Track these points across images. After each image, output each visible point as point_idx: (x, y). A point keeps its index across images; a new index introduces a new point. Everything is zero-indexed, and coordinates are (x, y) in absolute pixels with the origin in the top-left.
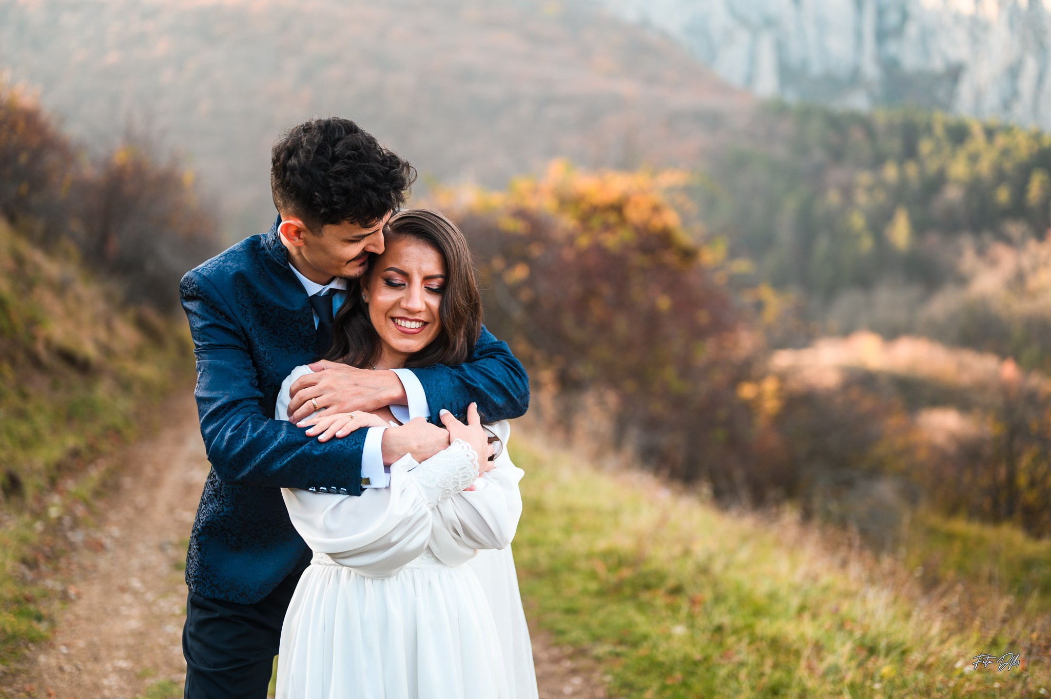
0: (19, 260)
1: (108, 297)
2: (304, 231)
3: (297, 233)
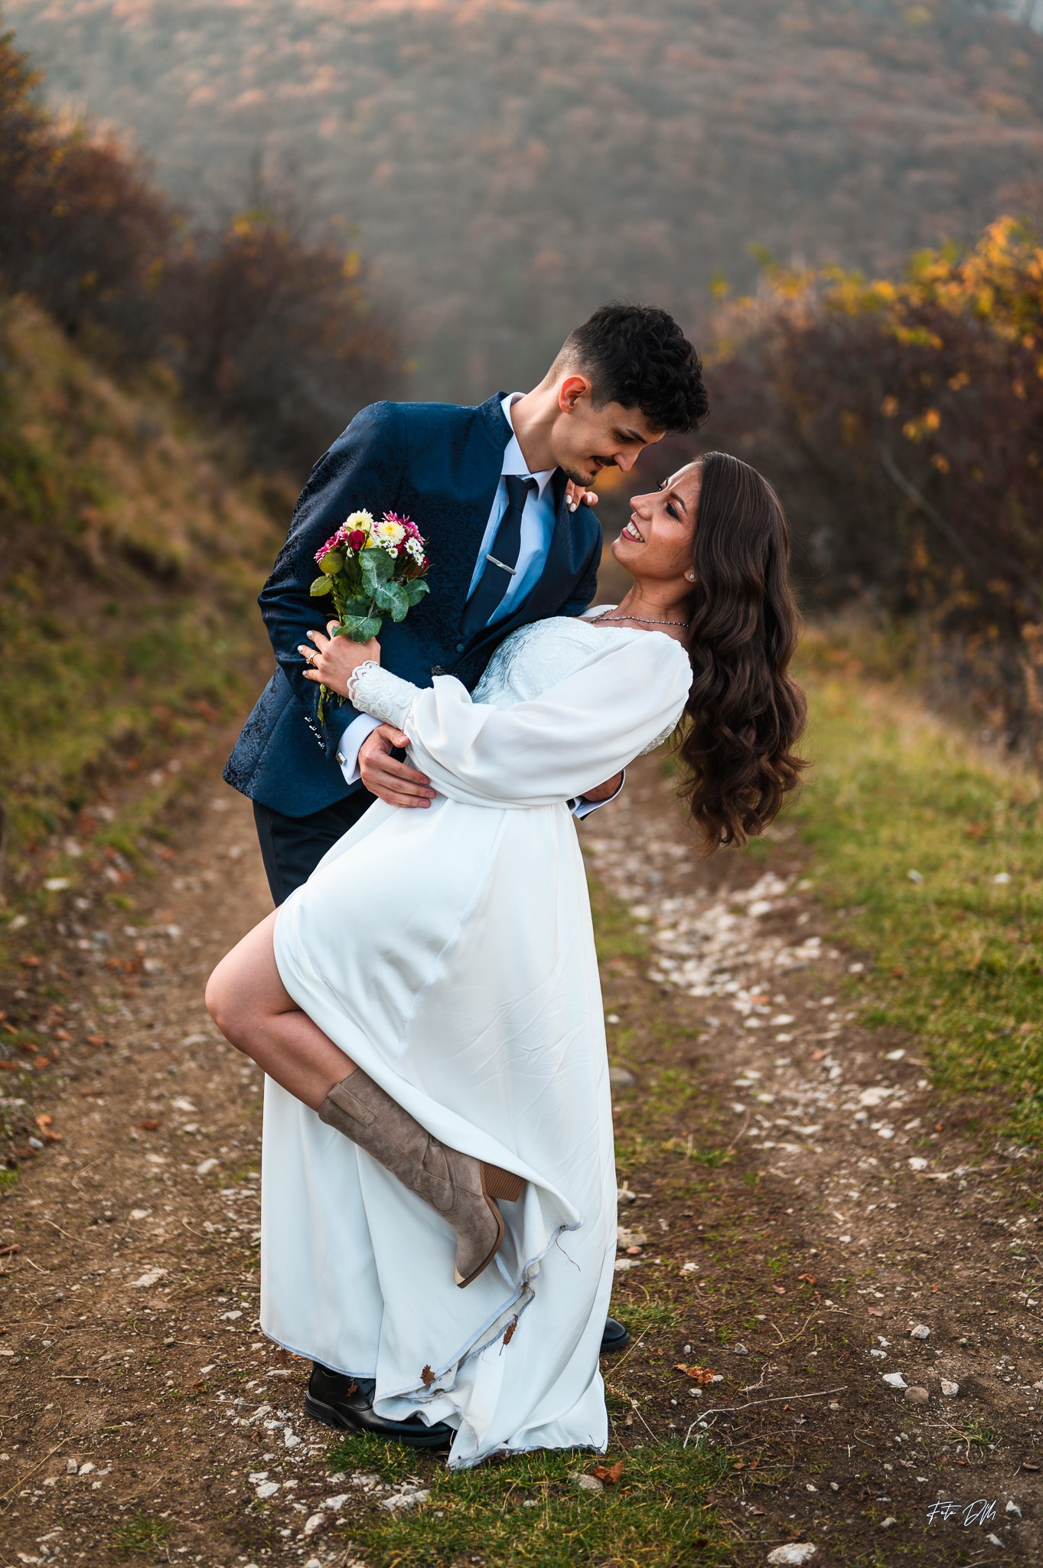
0: (73, 392)
1: (217, 458)
2: (583, 397)
3: (574, 395)
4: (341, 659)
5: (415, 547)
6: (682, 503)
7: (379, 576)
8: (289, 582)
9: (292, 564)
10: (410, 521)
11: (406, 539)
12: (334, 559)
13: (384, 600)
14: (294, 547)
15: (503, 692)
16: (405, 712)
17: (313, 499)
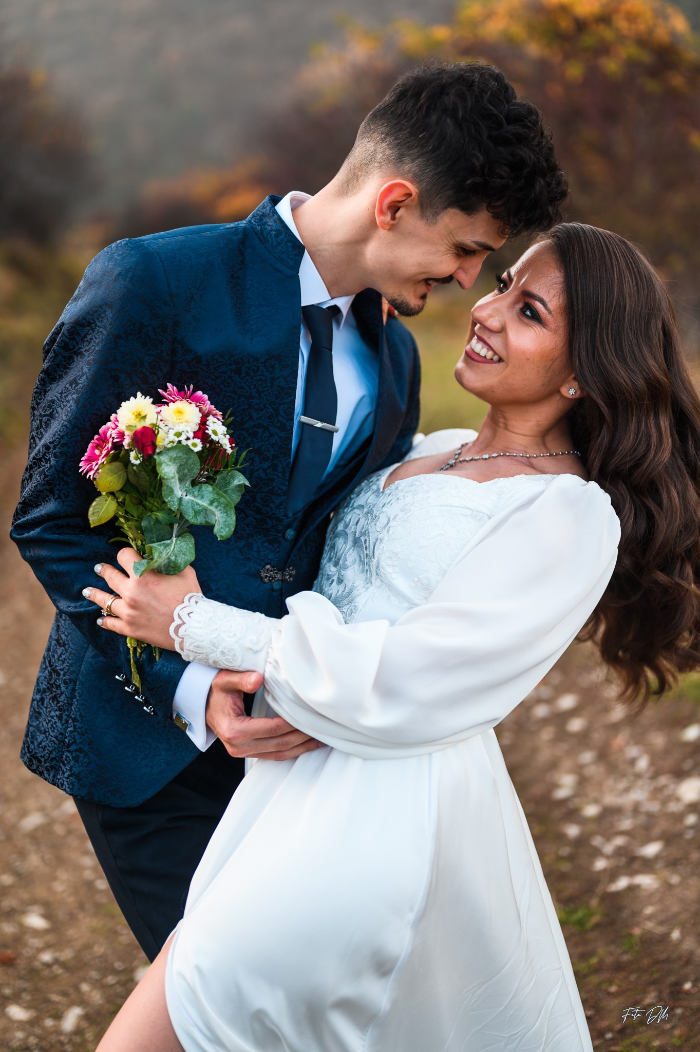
2: (407, 207)
3: (394, 208)
4: (154, 603)
5: (218, 430)
6: (542, 302)
7: (181, 480)
8: (48, 507)
9: (48, 483)
10: (194, 391)
11: (203, 424)
12: (113, 472)
13: (197, 513)
14: (47, 461)
15: (372, 589)
16: (262, 655)
17: (54, 392)
